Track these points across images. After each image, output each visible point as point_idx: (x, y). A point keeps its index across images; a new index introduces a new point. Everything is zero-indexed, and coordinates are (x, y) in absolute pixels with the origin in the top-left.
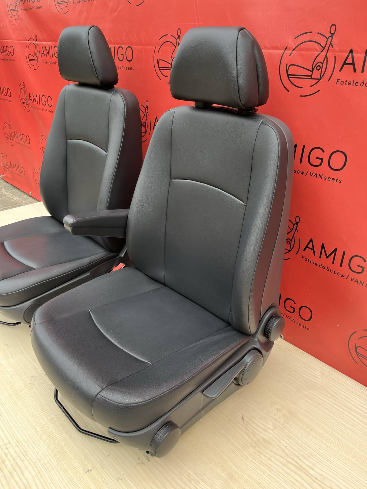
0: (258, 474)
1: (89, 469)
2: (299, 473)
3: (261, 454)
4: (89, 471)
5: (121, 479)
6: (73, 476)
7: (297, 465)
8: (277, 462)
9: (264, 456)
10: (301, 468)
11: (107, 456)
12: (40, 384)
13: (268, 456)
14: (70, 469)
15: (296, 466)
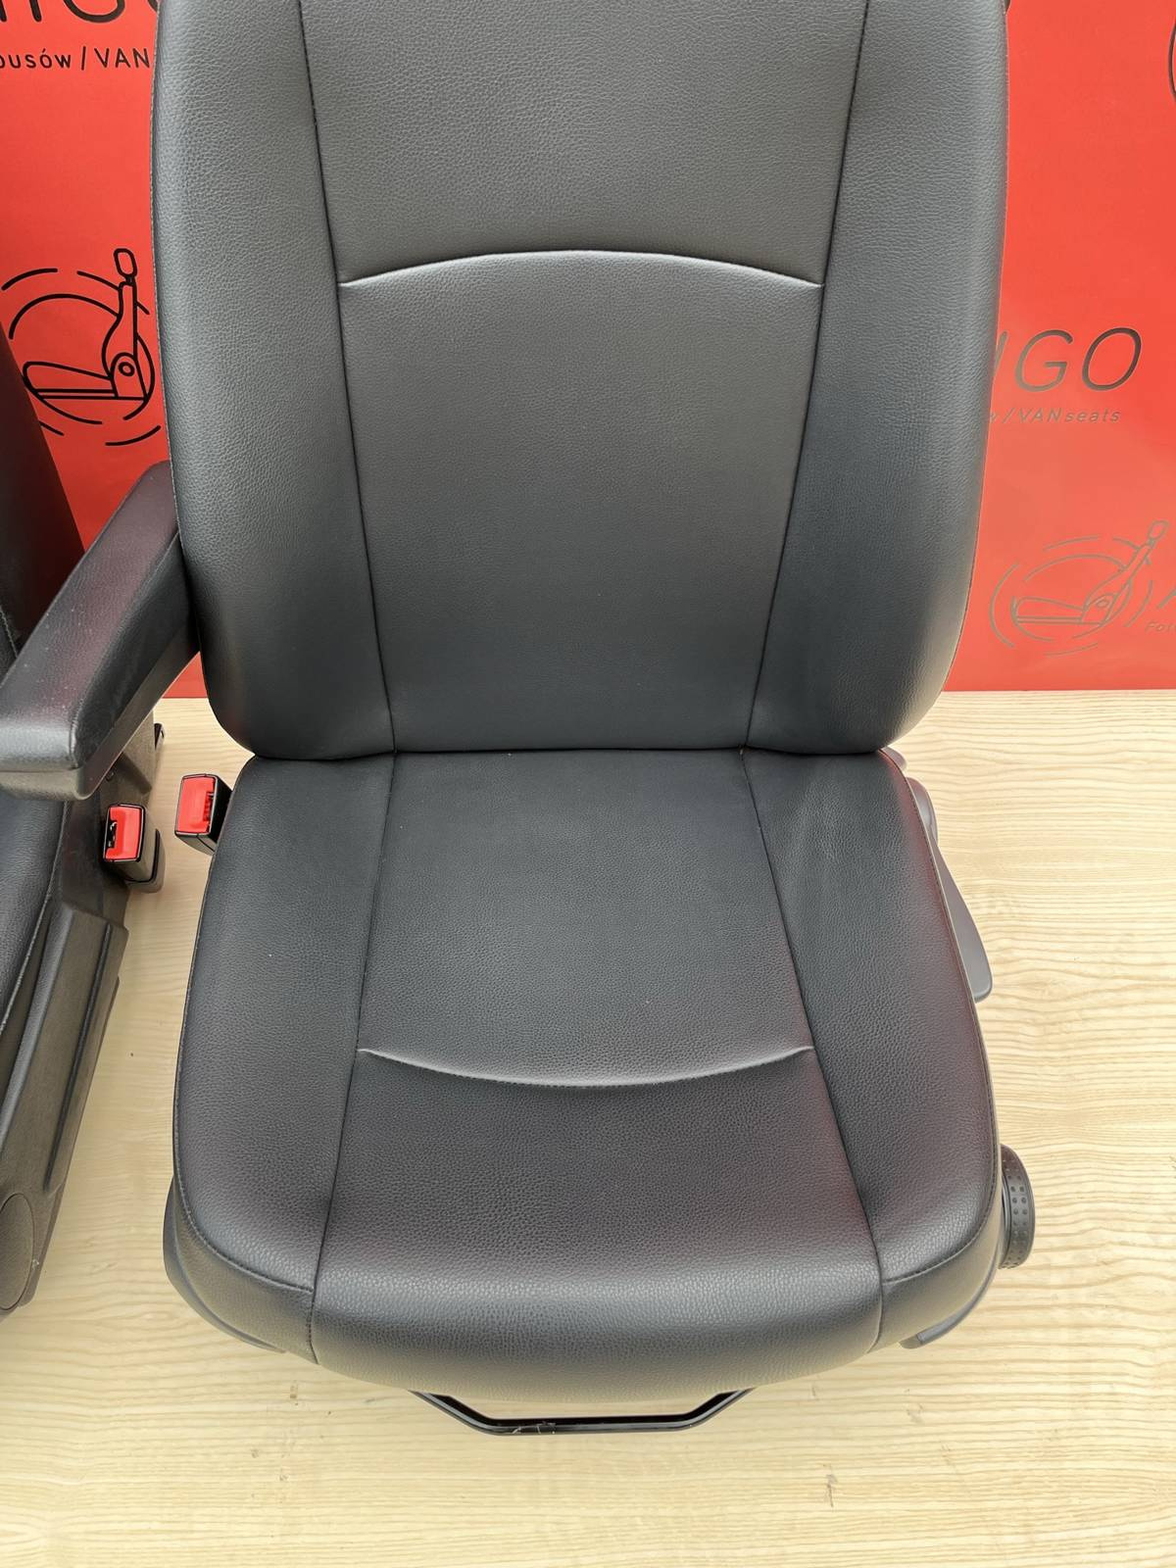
0: (1110, 1075)
1: (827, 1481)
2: (1155, 995)
3: (1060, 1023)
4: (829, 1486)
5: (916, 1407)
6: (815, 1548)
7: (1137, 982)
8: (1105, 1012)
9: (1070, 1022)
10: (1147, 982)
11: (812, 1397)
12: (321, 1441)
13: (1075, 1015)
14: (785, 1543)
15: (1137, 987)
